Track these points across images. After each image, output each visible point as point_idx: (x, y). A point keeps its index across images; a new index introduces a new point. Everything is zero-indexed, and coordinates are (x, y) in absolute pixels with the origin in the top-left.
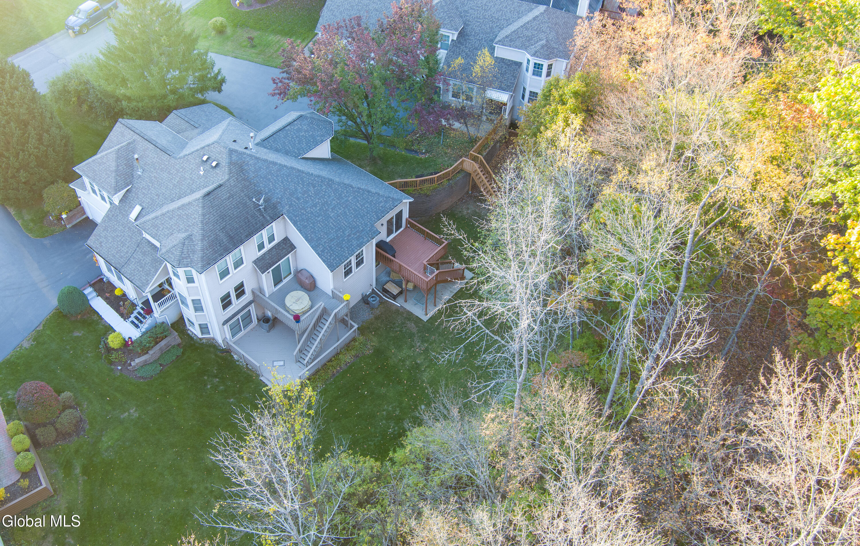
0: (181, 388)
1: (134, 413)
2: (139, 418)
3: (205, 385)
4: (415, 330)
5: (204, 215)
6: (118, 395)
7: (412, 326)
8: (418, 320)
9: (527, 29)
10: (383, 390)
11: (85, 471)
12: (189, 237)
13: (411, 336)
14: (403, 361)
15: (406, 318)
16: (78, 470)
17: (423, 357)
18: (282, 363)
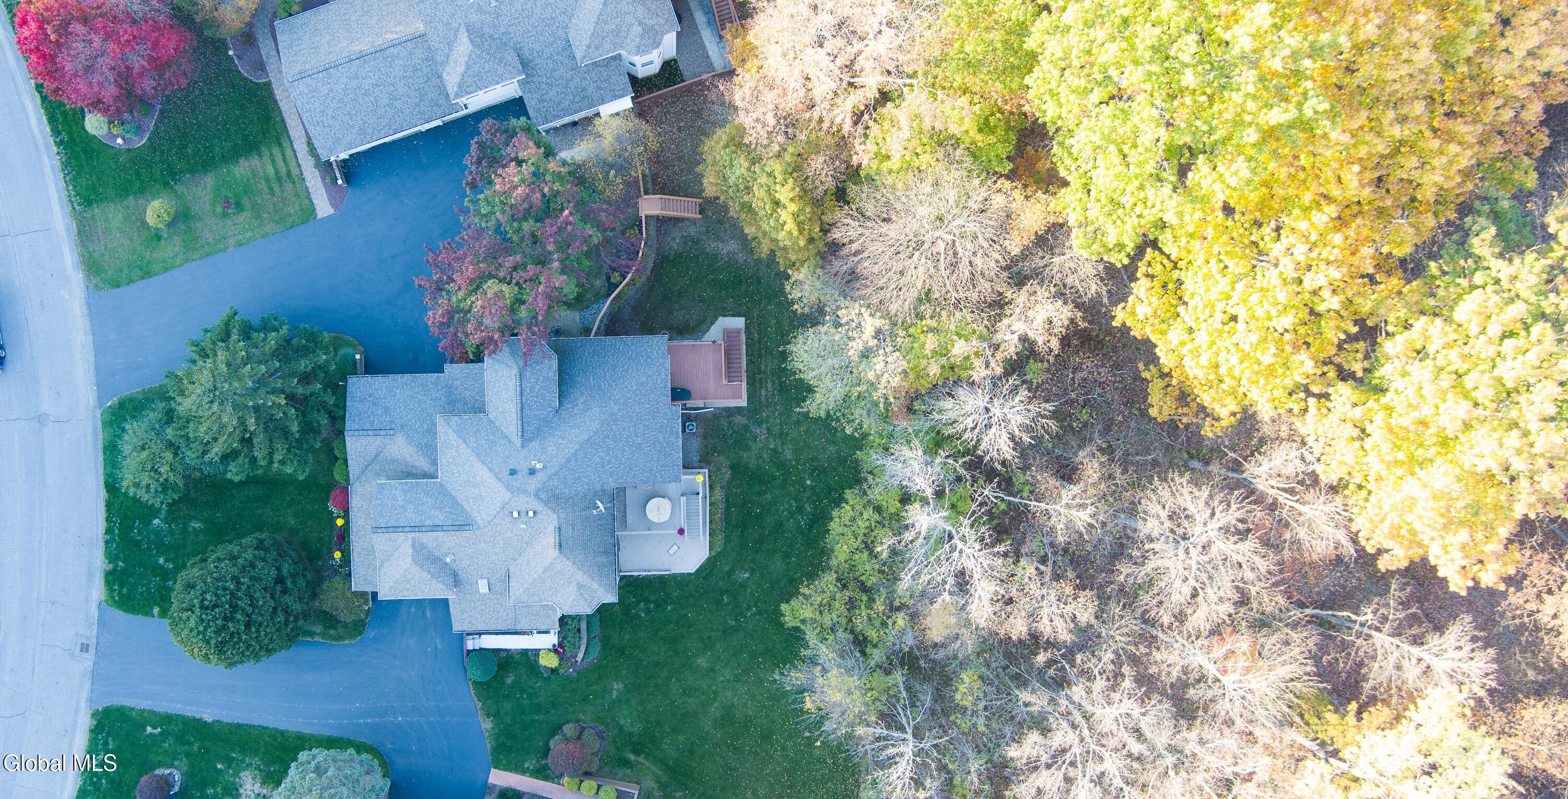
0: (627, 637)
1: (617, 686)
2: (626, 686)
3: (640, 617)
4: (744, 421)
5: (574, 564)
6: (594, 687)
7: (739, 419)
8: (739, 409)
9: (606, 22)
10: (768, 496)
11: (637, 752)
12: (580, 586)
13: (746, 428)
14: (761, 457)
15: (728, 417)
16: (632, 757)
17: (771, 440)
18: (675, 548)
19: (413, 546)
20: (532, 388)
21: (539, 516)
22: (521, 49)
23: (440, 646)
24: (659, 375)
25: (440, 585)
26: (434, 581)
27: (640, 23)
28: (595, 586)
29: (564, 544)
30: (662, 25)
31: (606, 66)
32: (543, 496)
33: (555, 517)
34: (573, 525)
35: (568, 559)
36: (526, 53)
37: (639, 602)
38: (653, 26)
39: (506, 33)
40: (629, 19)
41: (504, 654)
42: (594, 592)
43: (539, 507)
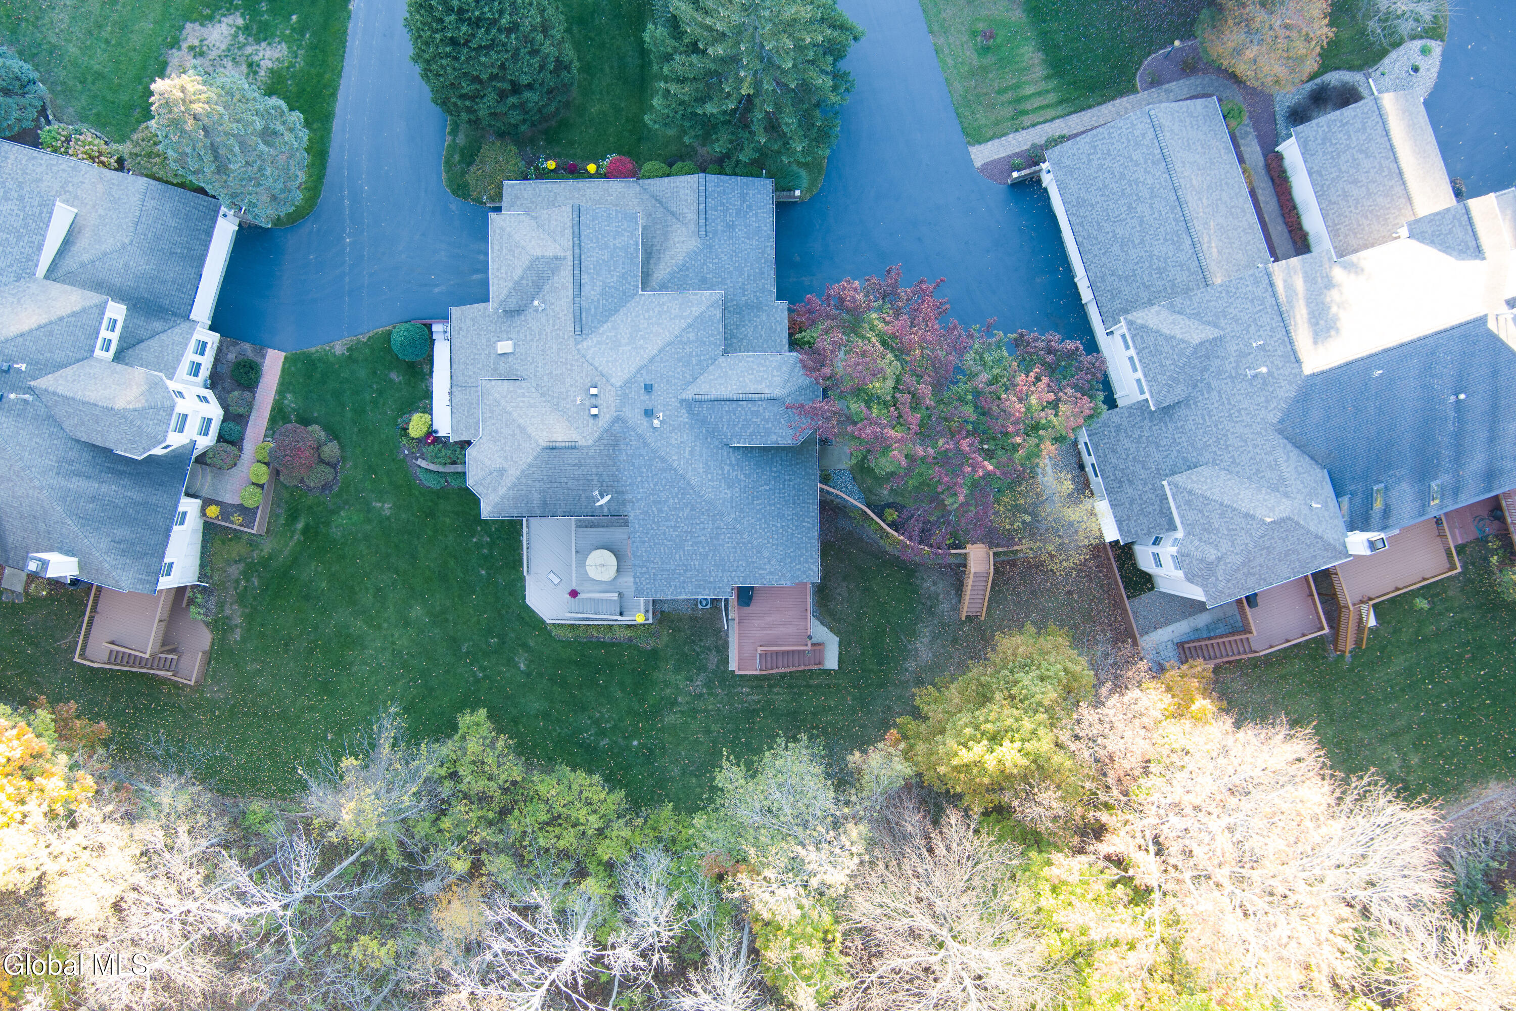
0: (448, 520)
1: (386, 508)
2: (388, 518)
3: (473, 536)
4: (711, 666)
5: (530, 466)
6: (385, 480)
7: (713, 661)
8: (725, 660)
10: (619, 694)
11: (306, 531)
12: (502, 472)
13: (702, 668)
14: (667, 686)
15: (717, 647)
16: (300, 526)
17: (688, 699)
18: (556, 581)
19: (556, 258)
20: (756, 414)
21: (591, 421)
22: (1188, 406)
23: (436, 290)
24: (771, 573)
25: (505, 292)
26: (511, 285)
27: (1219, 559)
28: (502, 491)
29: (554, 453)
30: (1215, 586)
31: (1161, 512)
32: (617, 427)
33: (590, 442)
34: (579, 465)
35: (536, 458)
36: (1183, 412)
37: (490, 535)
38: (1215, 574)
39: (1209, 387)
40: (1225, 546)
41: (426, 369)
42: (495, 490)
43: (603, 422)
